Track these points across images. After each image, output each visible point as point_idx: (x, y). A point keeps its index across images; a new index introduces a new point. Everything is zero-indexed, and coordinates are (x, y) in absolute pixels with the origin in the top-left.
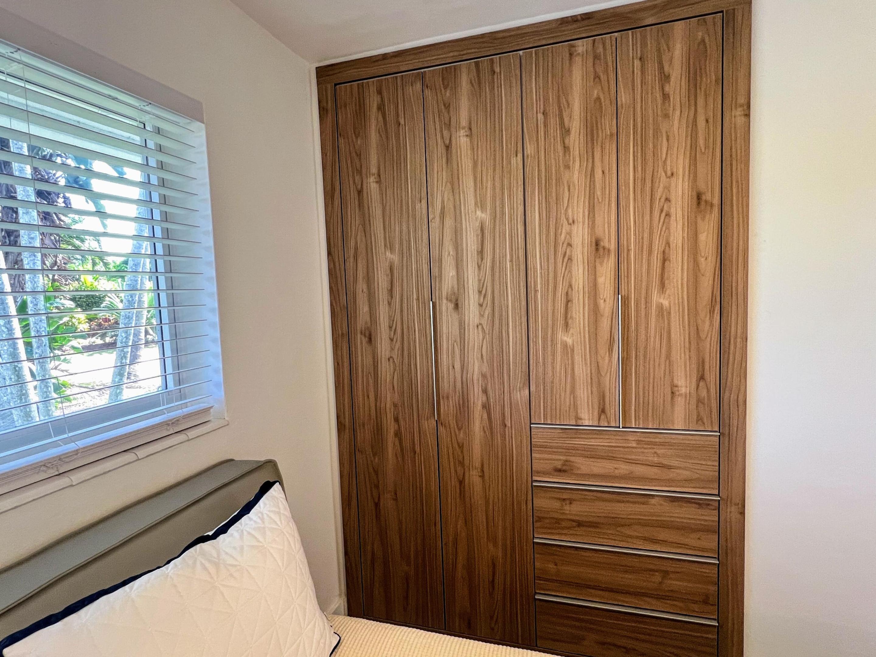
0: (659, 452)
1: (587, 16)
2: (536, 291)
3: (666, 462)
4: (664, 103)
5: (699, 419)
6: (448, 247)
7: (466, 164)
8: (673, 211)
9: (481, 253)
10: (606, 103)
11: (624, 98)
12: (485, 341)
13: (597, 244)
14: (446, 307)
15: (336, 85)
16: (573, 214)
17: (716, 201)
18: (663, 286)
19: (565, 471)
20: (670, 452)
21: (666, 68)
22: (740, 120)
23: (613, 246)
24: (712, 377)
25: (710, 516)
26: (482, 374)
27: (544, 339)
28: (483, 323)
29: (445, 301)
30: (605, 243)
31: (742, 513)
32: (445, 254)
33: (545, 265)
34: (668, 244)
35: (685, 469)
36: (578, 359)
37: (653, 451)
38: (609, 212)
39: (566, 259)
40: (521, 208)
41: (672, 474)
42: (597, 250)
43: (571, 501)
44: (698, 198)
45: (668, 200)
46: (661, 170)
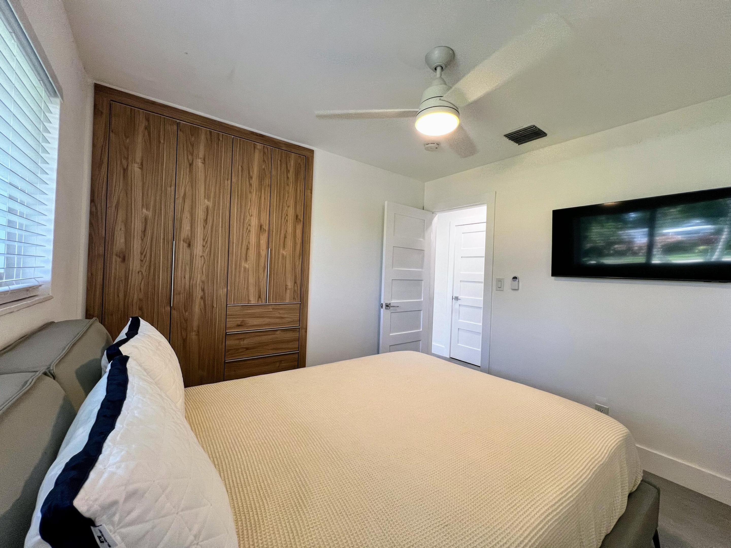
0: (281, 312)
1: (261, 136)
2: (233, 243)
3: (282, 316)
4: (287, 180)
5: (294, 297)
7: (201, 175)
8: (288, 220)
9: (206, 221)
10: (267, 172)
12: (205, 265)
13: (261, 227)
14: (182, 245)
15: (112, 101)
16: (252, 212)
17: (302, 219)
18: (284, 247)
19: (242, 325)
20: (284, 312)
21: (289, 167)
23: (267, 229)
24: (299, 282)
25: (296, 335)
26: (202, 281)
27: (236, 265)
28: (204, 255)
29: (182, 242)
30: (264, 227)
31: (306, 332)
32: (184, 217)
33: (238, 230)
34: (286, 231)
35: (289, 318)
36: (250, 274)
37: (278, 312)
38: (266, 215)
39: (248, 231)
40: (228, 203)
41: (284, 321)
42: (261, 229)
43: (244, 339)
44: (297, 217)
45: (287, 215)
46: (285, 204)
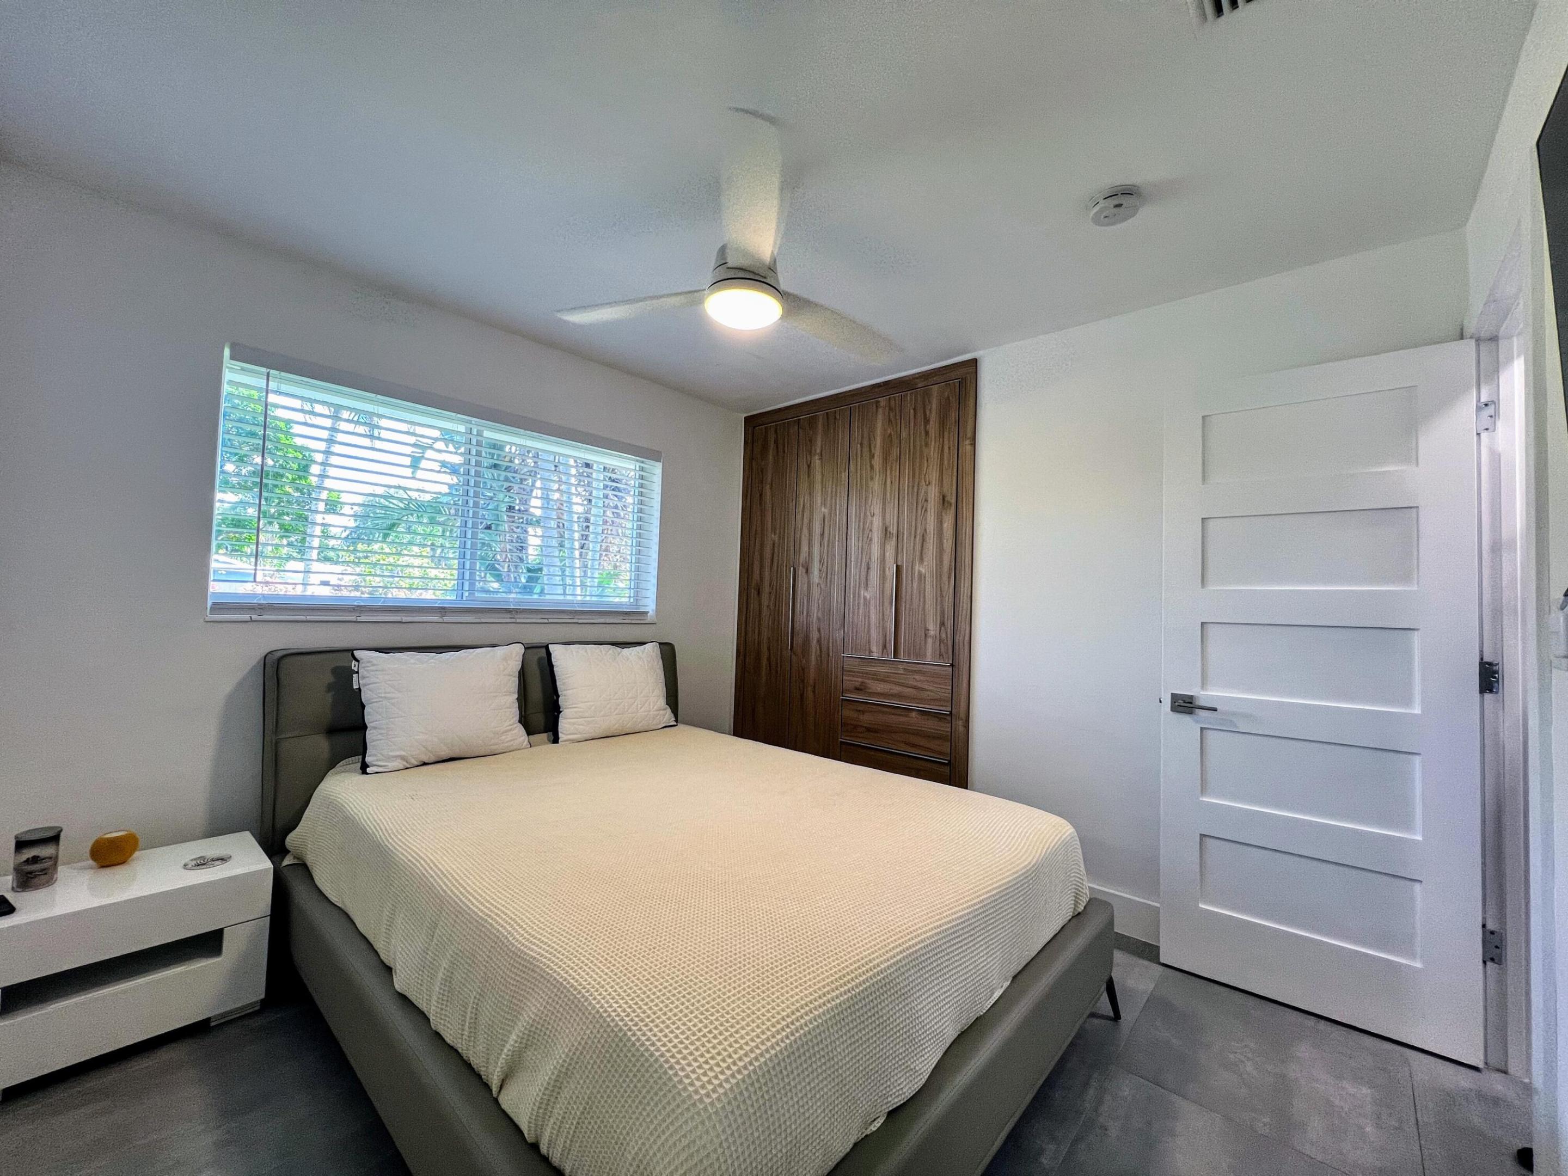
0: (917, 677)
1: (886, 383)
2: (851, 561)
3: (919, 685)
4: (926, 437)
5: (941, 655)
6: (805, 531)
7: (818, 477)
8: (929, 507)
9: (822, 535)
10: (894, 438)
11: (904, 434)
12: (821, 595)
13: (886, 530)
14: (801, 571)
15: (754, 427)
16: (874, 511)
17: (953, 501)
18: (921, 560)
19: (861, 690)
20: (924, 678)
21: (928, 413)
22: (969, 448)
23: (895, 532)
24: (949, 624)
25: (945, 727)
26: (818, 618)
27: (854, 594)
28: (821, 582)
29: (801, 568)
30: (890, 530)
31: (967, 727)
32: (803, 536)
33: (856, 544)
34: (925, 530)
35: (933, 691)
36: (872, 608)
37: (913, 677)
38: (894, 508)
39: (869, 540)
40: (846, 505)
41: (926, 695)
42: (886, 534)
43: (863, 712)
44: (944, 499)
45: (926, 500)
46: (923, 481)
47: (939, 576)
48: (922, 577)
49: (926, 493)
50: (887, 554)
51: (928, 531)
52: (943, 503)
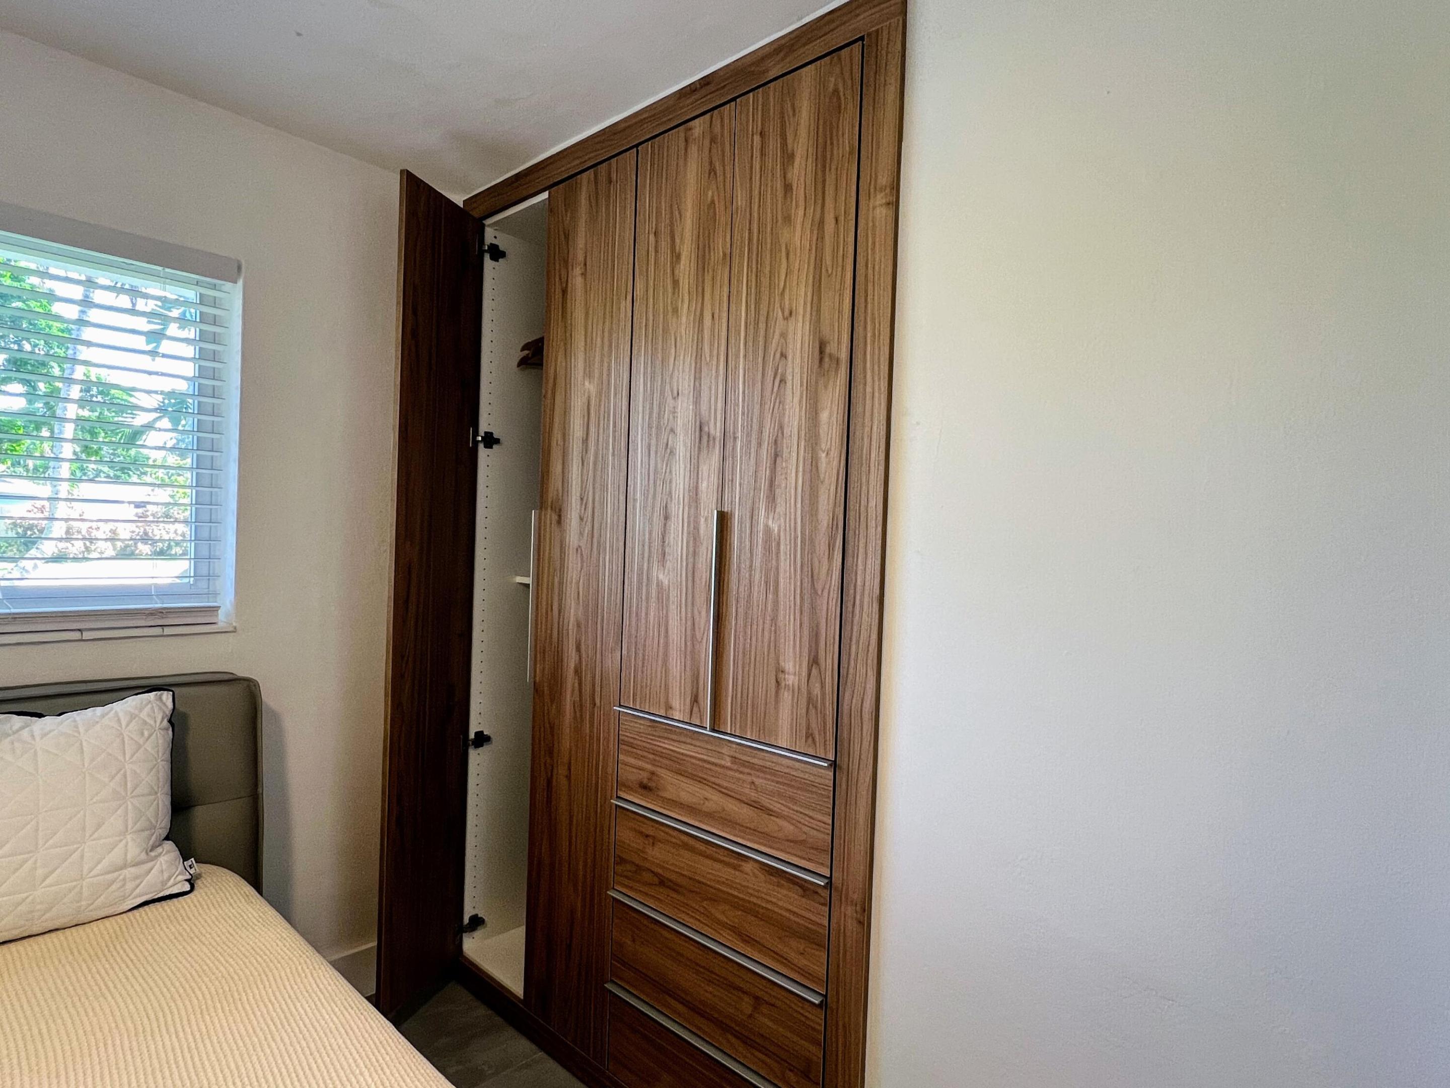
0: (758, 781)
1: (706, 81)
2: (635, 501)
3: (765, 801)
4: (785, 198)
5: (809, 735)
6: (557, 434)
8: (789, 372)
9: (586, 440)
10: (720, 207)
11: (740, 200)
13: (701, 429)
14: (550, 518)
16: (678, 382)
17: (844, 355)
18: (772, 499)
19: (650, 789)
20: (770, 786)
21: (790, 142)
23: (718, 434)
24: (829, 662)
25: (818, 916)
26: (577, 621)
27: (640, 575)
28: (581, 545)
29: (549, 511)
30: (710, 427)
31: (864, 924)
33: (645, 459)
34: (781, 429)
35: (788, 819)
36: (673, 607)
37: (749, 779)
38: (717, 377)
39: (668, 451)
40: (626, 375)
41: (772, 825)
42: (701, 437)
43: (654, 841)
44: (822, 352)
45: (783, 356)
46: (777, 305)
47: (809, 542)
48: (771, 543)
49: (784, 335)
50: (703, 486)
51: (787, 431)
52: (821, 360)
